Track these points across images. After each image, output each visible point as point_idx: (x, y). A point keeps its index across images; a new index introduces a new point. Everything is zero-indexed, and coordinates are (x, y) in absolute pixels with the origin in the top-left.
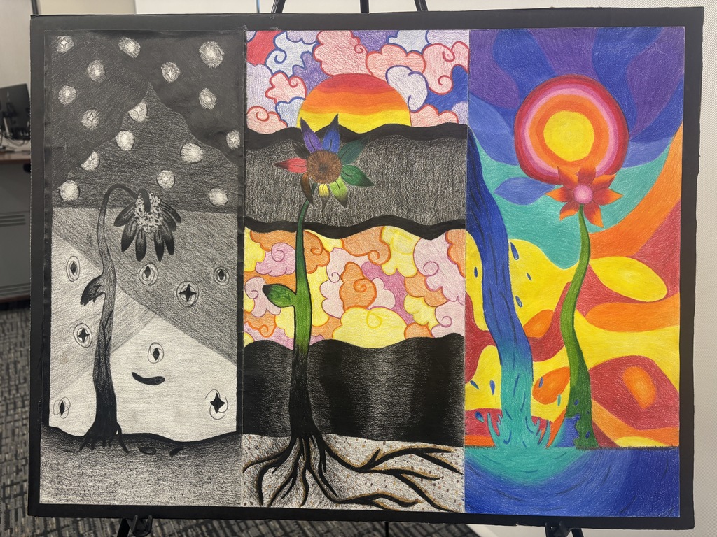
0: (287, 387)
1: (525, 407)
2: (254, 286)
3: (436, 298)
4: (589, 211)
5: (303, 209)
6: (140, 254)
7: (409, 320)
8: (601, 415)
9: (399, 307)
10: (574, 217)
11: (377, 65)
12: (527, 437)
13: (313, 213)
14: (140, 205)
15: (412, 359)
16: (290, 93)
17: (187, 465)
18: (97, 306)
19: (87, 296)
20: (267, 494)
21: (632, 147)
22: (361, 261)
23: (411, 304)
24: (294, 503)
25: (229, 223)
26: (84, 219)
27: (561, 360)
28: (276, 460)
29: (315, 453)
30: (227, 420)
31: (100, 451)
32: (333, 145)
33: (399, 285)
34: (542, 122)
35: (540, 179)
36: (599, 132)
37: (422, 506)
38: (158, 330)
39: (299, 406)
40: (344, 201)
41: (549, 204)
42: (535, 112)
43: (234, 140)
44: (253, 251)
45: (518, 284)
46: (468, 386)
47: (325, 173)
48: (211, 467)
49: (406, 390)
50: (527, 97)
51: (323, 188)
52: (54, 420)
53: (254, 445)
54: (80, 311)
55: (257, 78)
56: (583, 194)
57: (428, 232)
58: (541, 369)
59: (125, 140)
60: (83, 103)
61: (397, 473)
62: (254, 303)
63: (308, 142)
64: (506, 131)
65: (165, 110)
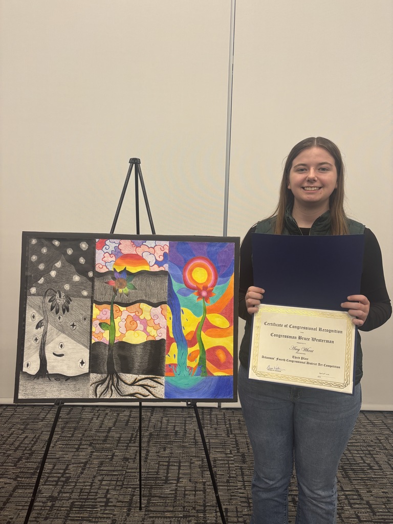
0: (106, 357)
1: (185, 363)
2: (96, 323)
3: (157, 327)
4: (206, 299)
5: (114, 297)
6: (57, 312)
7: (148, 334)
8: (209, 365)
9: (145, 330)
10: (201, 301)
11: (139, 251)
12: (186, 373)
13: (117, 299)
14: (58, 295)
15: (149, 347)
16: (110, 259)
17: (71, 384)
18: (41, 330)
19: (38, 327)
20: (98, 394)
21: (219, 279)
22: (132, 315)
23: (149, 329)
24: (108, 397)
25: (88, 302)
26: (38, 300)
27: (197, 347)
28: (102, 382)
29: (115, 379)
30: (86, 368)
31: (41, 380)
32: (125, 276)
33: (145, 323)
34: (192, 271)
35: (191, 288)
36: (209, 274)
37: (151, 397)
38: (62, 338)
39: (110, 363)
40: (127, 295)
41: (193, 296)
42: (190, 267)
43: (91, 274)
44: (96, 311)
45: (183, 322)
46: (167, 356)
47: (122, 286)
48: (79, 385)
49: (146, 358)
50: (187, 263)
51: (120, 290)
52: (25, 369)
53: (94, 377)
54: (35, 331)
55: (99, 254)
56: (204, 294)
57: (155, 305)
58: (190, 350)
59: (53, 273)
60: (39, 262)
61: (142, 386)
62: (96, 329)
63: (116, 275)
64: (180, 273)
65: (67, 264)
